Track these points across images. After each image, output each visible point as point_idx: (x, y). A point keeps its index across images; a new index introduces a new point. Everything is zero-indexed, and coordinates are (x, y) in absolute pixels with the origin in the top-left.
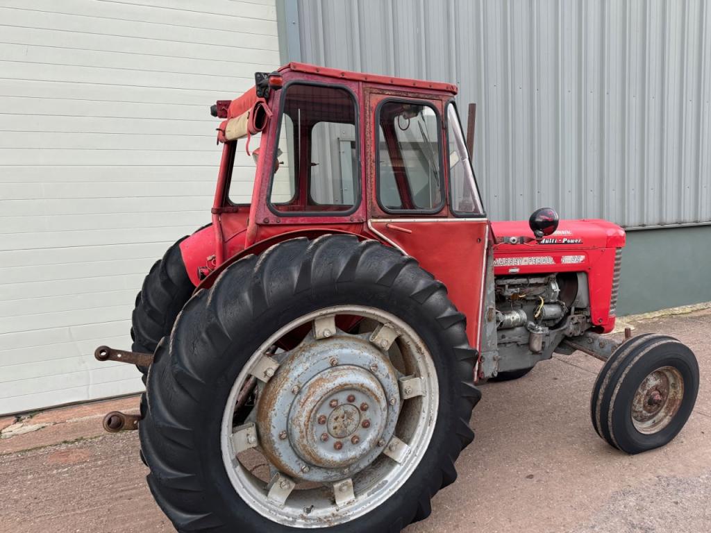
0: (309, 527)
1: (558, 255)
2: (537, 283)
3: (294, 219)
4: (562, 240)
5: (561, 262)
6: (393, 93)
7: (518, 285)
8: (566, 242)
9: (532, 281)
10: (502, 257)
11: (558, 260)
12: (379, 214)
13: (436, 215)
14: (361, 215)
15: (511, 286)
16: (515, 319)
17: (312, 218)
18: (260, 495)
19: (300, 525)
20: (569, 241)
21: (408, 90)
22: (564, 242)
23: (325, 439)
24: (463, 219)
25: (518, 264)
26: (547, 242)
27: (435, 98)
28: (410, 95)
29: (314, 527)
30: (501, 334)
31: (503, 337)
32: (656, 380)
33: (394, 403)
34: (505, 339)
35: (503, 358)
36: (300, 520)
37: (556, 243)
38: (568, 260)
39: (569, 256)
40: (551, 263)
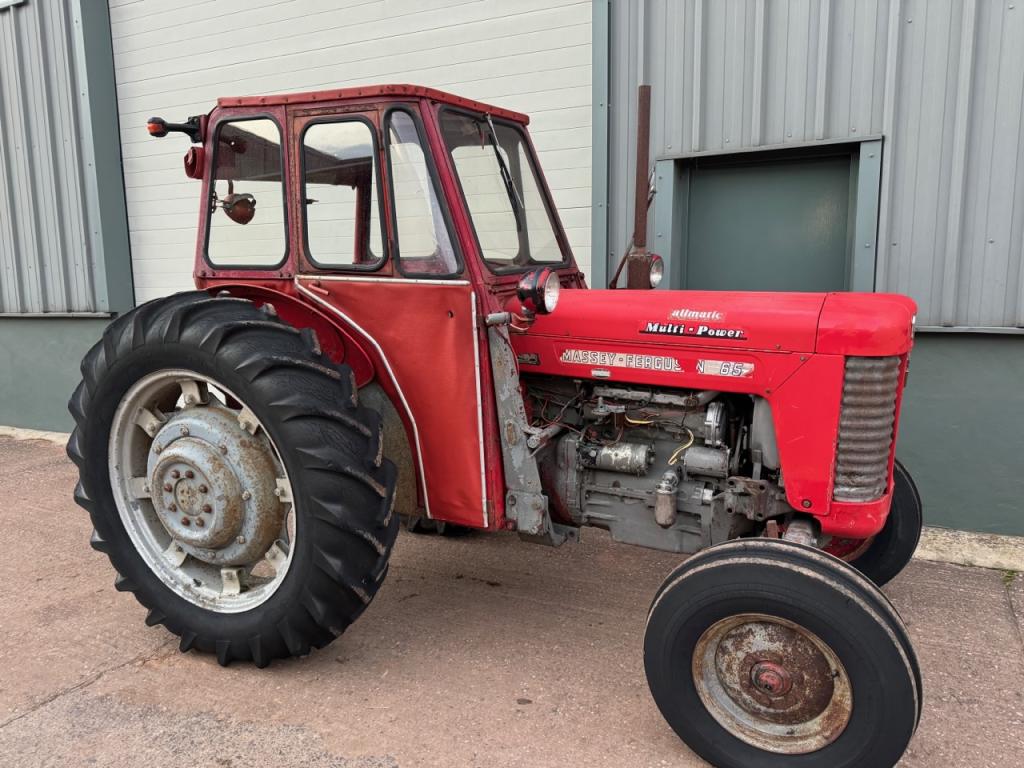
0: (186, 598)
1: (687, 356)
2: (670, 404)
3: (227, 272)
4: (696, 328)
6: (319, 112)
7: (621, 401)
8: (705, 334)
9: (660, 398)
10: (577, 349)
11: (689, 365)
12: (308, 269)
13: (377, 273)
14: (289, 269)
15: (609, 400)
16: (619, 457)
17: (242, 272)
18: (157, 547)
19: (179, 591)
20: (711, 332)
21: (336, 104)
22: (699, 333)
23: (174, 509)
24: (413, 281)
25: (608, 364)
26: (661, 330)
27: (368, 108)
28: (339, 110)
29: (190, 600)
30: (613, 479)
31: (616, 485)
32: (771, 640)
33: (249, 499)
34: (618, 489)
35: (619, 520)
36: (180, 587)
37: (682, 335)
38: (711, 367)
39: (714, 362)
40: (673, 370)
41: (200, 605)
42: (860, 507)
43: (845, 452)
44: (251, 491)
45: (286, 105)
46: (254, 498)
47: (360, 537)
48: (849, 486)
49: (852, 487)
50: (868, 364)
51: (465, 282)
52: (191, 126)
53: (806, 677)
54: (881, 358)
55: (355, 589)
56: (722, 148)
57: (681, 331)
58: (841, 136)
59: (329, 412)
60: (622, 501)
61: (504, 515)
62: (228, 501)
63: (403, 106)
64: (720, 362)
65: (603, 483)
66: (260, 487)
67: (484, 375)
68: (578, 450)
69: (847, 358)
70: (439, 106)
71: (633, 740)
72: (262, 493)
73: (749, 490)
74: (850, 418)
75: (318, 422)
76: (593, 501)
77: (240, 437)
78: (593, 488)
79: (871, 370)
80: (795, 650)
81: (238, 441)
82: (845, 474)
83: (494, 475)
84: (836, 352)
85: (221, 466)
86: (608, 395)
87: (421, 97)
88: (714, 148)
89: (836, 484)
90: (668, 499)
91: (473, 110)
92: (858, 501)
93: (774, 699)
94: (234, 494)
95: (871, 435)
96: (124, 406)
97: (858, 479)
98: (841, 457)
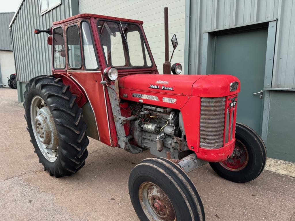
1: (161, 96)
3: (57, 70)
5: (163, 101)
7: (148, 110)
8: (164, 88)
11: (161, 99)
12: (69, 69)
13: (80, 69)
16: (148, 128)
22: (163, 88)
23: (39, 133)
24: (87, 71)
25: (142, 98)
26: (154, 87)
27: (77, 22)
29: (46, 157)
30: (150, 134)
31: (150, 136)
32: (157, 192)
33: (51, 132)
34: (150, 138)
35: (152, 148)
36: (44, 154)
37: (159, 89)
38: (166, 100)
39: (167, 98)
40: (157, 100)
41: (47, 159)
42: (208, 151)
43: (202, 131)
44: (51, 129)
45: (64, 23)
46: (52, 132)
47: (70, 145)
48: (204, 143)
49: (205, 143)
50: (208, 100)
51: (99, 72)
52: (48, 31)
53: (167, 207)
54: (213, 98)
55: (71, 159)
56: (224, 27)
57: (158, 88)
58: (262, 20)
59: (62, 109)
60: (152, 142)
61: (117, 143)
62: (46, 132)
63: (84, 20)
64: (168, 98)
65: (147, 136)
66: (54, 129)
67: (107, 100)
68: (138, 125)
69: (201, 98)
70: (98, 19)
71: (132, 217)
72: (54, 130)
73: (178, 141)
74: (203, 119)
75: (59, 111)
76: (145, 141)
77: (50, 115)
78: (144, 137)
79: (209, 102)
80: (163, 197)
81: (49, 116)
82: (202, 138)
83: (112, 130)
84: (197, 95)
85: (45, 122)
86: (146, 108)
87: (91, 17)
88: (221, 28)
89: (200, 142)
90: (159, 142)
91: (114, 20)
92: (208, 148)
93: (160, 212)
94: (48, 130)
95: (210, 125)
96: (32, 105)
97: (207, 141)
98: (201, 132)
